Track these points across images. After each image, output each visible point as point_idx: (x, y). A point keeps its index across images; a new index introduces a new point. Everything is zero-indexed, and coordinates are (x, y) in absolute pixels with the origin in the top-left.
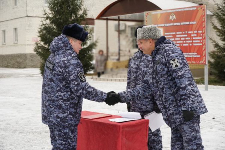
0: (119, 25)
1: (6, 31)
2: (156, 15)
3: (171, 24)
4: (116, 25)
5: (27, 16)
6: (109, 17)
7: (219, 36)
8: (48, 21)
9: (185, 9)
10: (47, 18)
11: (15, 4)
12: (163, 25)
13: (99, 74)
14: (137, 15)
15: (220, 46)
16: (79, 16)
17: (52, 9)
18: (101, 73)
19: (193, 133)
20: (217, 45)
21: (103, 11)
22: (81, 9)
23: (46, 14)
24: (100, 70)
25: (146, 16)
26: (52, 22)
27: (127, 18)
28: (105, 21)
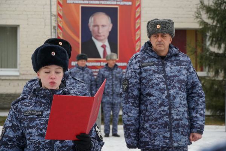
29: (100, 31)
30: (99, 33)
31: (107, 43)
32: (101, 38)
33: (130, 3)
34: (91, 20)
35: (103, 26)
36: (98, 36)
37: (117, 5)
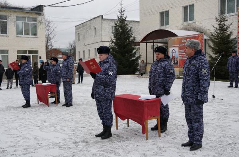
0: (153, 45)
1: (90, 50)
2: (174, 39)
3: (183, 45)
4: (152, 46)
5: (102, 41)
6: (148, 41)
7: (212, 51)
8: (113, 44)
9: (192, 36)
10: (113, 42)
11: (96, 34)
12: (179, 45)
13: (142, 74)
14: (164, 40)
15: (212, 57)
16: (130, 41)
17: (115, 37)
18: (143, 73)
19: (199, 110)
20: (211, 57)
21: (144, 37)
22: (131, 36)
23: (112, 40)
24: (143, 71)
25: (169, 40)
26: (115, 45)
27: (159, 42)
28: (145, 43)
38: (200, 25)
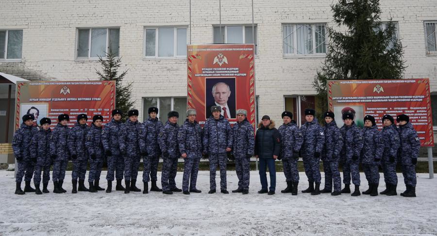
3: (63, 99)
9: (85, 83)
12: (49, 99)
25: (19, 87)
29: (221, 97)
30: (220, 98)
31: (227, 106)
32: (222, 102)
33: (245, 75)
34: (214, 89)
35: (223, 93)
36: (220, 101)
37: (234, 76)
38: (35, 69)
